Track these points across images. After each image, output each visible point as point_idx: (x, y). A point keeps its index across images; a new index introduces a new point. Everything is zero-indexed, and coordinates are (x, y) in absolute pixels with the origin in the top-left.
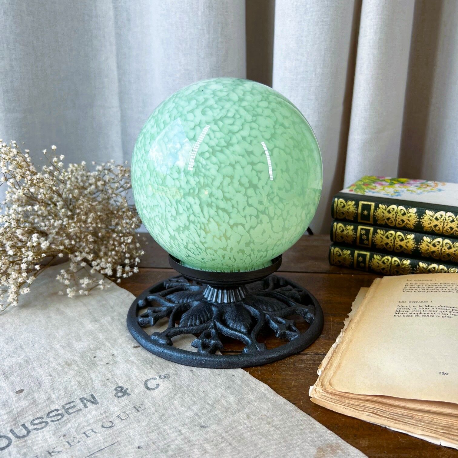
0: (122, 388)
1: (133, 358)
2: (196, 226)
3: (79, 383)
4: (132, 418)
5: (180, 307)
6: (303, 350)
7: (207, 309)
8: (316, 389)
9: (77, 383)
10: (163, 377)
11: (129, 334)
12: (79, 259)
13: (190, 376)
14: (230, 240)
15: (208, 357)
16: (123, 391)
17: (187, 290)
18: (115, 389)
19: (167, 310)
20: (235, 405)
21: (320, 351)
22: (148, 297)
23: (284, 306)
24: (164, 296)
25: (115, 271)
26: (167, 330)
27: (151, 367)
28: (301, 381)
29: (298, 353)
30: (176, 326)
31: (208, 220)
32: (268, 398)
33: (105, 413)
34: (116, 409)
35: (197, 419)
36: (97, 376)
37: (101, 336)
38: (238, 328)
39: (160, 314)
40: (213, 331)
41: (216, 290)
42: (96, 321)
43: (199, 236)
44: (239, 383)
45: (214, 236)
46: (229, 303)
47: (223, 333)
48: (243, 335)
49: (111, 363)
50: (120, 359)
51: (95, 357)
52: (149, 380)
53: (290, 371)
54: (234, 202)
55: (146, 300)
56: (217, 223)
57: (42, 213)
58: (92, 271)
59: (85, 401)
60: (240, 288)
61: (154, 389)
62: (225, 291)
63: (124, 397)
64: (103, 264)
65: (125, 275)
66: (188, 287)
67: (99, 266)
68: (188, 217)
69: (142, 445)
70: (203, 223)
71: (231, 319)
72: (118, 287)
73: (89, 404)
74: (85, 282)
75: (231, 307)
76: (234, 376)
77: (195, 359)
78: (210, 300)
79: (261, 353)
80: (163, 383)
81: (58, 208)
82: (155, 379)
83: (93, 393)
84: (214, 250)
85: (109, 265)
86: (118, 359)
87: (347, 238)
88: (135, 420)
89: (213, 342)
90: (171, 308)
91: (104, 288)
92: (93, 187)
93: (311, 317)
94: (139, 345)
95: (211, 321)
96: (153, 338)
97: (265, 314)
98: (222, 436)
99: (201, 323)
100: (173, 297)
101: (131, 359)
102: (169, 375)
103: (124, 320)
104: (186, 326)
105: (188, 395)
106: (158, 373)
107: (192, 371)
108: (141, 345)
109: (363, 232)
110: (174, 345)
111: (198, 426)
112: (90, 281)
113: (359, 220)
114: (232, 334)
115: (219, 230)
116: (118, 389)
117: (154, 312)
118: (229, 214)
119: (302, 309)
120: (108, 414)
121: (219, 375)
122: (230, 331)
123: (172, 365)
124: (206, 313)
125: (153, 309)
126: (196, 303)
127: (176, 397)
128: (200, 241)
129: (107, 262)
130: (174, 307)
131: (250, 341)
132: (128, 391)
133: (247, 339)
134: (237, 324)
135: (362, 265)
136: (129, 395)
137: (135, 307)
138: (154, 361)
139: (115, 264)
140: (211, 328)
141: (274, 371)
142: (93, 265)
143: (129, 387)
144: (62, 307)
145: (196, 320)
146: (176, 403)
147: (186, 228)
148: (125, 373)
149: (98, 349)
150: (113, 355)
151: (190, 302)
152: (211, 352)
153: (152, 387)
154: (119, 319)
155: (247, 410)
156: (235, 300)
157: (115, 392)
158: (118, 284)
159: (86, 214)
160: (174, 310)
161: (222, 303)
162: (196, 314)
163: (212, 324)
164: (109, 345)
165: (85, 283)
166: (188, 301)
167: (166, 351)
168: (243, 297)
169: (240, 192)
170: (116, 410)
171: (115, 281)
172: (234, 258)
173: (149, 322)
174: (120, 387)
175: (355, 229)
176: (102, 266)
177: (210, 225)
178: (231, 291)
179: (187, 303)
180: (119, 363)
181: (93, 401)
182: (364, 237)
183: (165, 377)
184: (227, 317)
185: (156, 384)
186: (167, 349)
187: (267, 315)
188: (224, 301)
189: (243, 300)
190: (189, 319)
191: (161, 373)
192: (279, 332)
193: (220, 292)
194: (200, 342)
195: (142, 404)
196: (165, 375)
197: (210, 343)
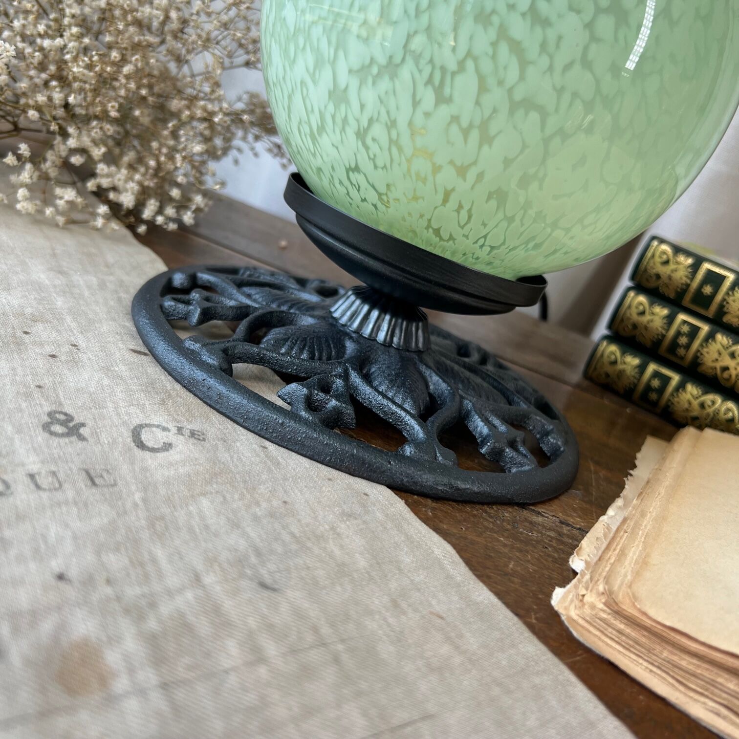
0: (69, 418)
1: (122, 369)
2: (420, 71)
4: (70, 494)
5: (271, 313)
6: (533, 504)
7: (333, 339)
8: (583, 596)
10: (187, 433)
13: (258, 455)
14: (490, 146)
15: (315, 430)
16: (71, 425)
18: (50, 414)
19: (238, 308)
20: (362, 563)
21: (572, 520)
22: (200, 275)
23: (500, 398)
25: (141, 203)
26: (228, 341)
27: (163, 402)
28: (531, 568)
29: (523, 506)
31: (461, 65)
32: (449, 577)
34: (33, 458)
35: (253, 560)
36: (14, 369)
37: (60, 302)
38: (398, 400)
39: (219, 308)
40: (339, 383)
41: (366, 308)
42: (61, 273)
43: (416, 103)
44: (380, 516)
45: (455, 119)
46: (387, 344)
47: (359, 398)
48: (408, 418)
49: (62, 358)
50: (89, 359)
51: (26, 333)
52: (147, 425)
53: (503, 536)
54: (551, 34)
55: (193, 278)
56: (482, 79)
58: (91, 184)
60: (420, 324)
61: (153, 450)
62: (388, 317)
63: (67, 440)
65: (160, 220)
66: (294, 291)
67: (110, 180)
68: (409, 37)
69: (73, 573)
70: (443, 69)
71: (385, 377)
72: (134, 241)
75: (390, 357)
76: (366, 494)
77: (282, 424)
78: (345, 325)
79: (443, 470)
80: (183, 447)
82: (165, 429)
84: (434, 164)
86: (84, 357)
87: (644, 332)
88: (76, 503)
89: (333, 403)
90: (248, 307)
91: (104, 225)
92: (158, 14)
93: (556, 443)
94: (146, 350)
95: (340, 363)
96: (188, 344)
97: (462, 397)
98: (315, 630)
99: (312, 359)
100: (258, 293)
101: (117, 369)
102: (203, 434)
103: (128, 298)
105: (242, 494)
106: (175, 420)
107: (265, 448)
108: (149, 353)
109: (685, 329)
111: (251, 579)
112: (79, 200)
113: (687, 301)
114: (381, 407)
115: (477, 103)
116: (57, 416)
117: (206, 299)
118: (524, 64)
119: (540, 421)
121: (330, 480)
122: (380, 397)
123: (215, 417)
124: (329, 346)
126: (309, 321)
127: (209, 488)
128: (410, 124)
129: (131, 179)
130: (255, 309)
131: (421, 435)
132: (82, 431)
133: (417, 427)
134: (397, 392)
135: (654, 396)
136: (82, 438)
137: (164, 281)
138: (174, 394)
140: (335, 376)
141: (465, 520)
142: (98, 171)
143: (90, 423)
145: (301, 351)
146: (205, 502)
147: (391, 68)
148: (92, 390)
149: (42, 322)
150: (74, 345)
151: (295, 314)
152: (324, 421)
153: (150, 444)
154: (116, 292)
155: (393, 585)
156: (402, 343)
157: (46, 419)
158: (137, 236)
160: (253, 315)
161: (372, 338)
162: (305, 339)
163: (340, 370)
164: (73, 325)
165: (67, 197)
166: (292, 311)
167: (212, 382)
168: (420, 345)
169: (578, 12)
170: (31, 459)
171: (132, 228)
172: (469, 211)
173: (186, 317)
174: (66, 414)
175: (670, 319)
176: (116, 182)
177: (459, 79)
178: (400, 321)
179: (287, 313)
180: (83, 366)
182: (683, 340)
183: (193, 434)
184: (376, 370)
185: (163, 441)
186: (216, 378)
187: (466, 402)
188: (377, 336)
189: (419, 352)
190: (287, 341)
191: (185, 423)
192: (489, 444)
193: (375, 314)
194: (304, 393)
195: (110, 471)
196: (194, 430)
197: (327, 403)
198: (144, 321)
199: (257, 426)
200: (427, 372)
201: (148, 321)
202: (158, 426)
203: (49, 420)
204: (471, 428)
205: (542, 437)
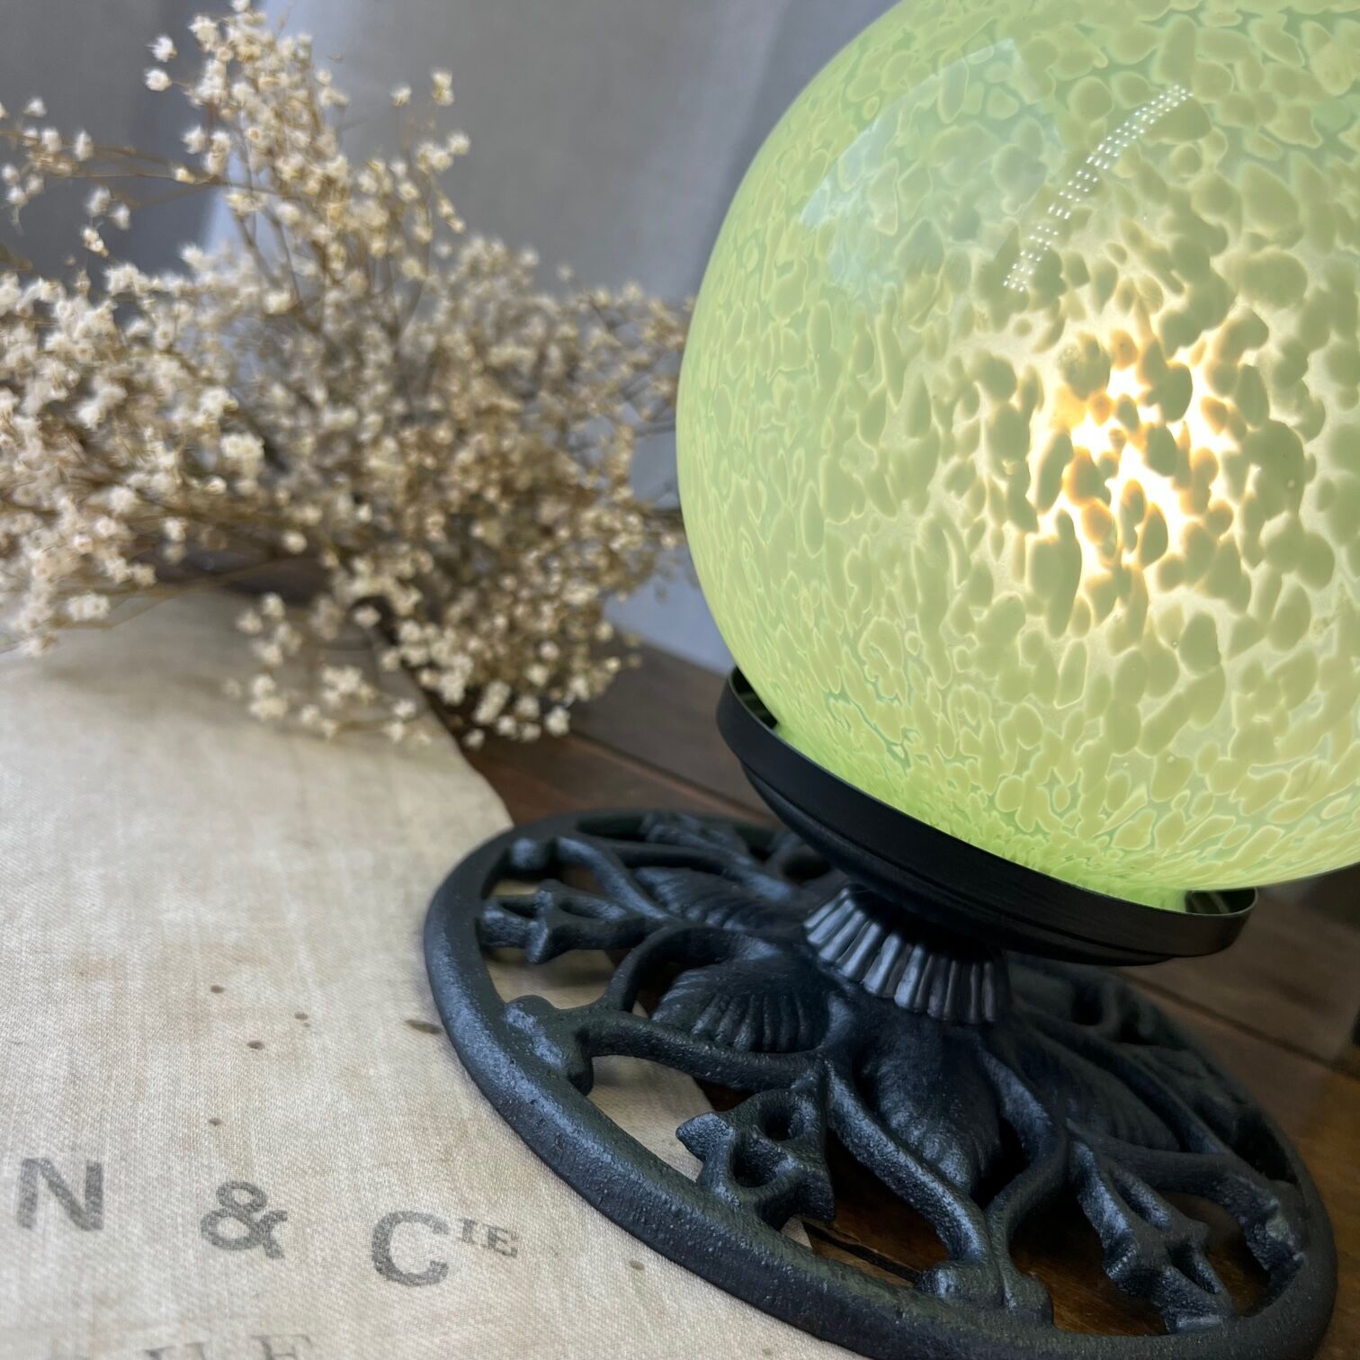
0: (259, 1199)
1: (381, 1073)
3: (74, 1078)
5: (686, 935)
7: (804, 996)
9: (63, 1072)
10: (480, 1235)
11: (414, 957)
12: (361, 587)
13: (620, 1292)
15: (744, 1232)
16: (258, 1216)
17: (736, 879)
18: (223, 1192)
19: (624, 925)
22: (564, 842)
23: (1163, 1134)
24: (633, 864)
25: (474, 694)
26: (590, 1008)
27: (446, 1158)
30: (638, 1010)
33: (101, 1301)
34: (167, 1307)
36: (176, 1081)
37: (293, 915)
38: (930, 1151)
39: (585, 926)
40: (807, 1110)
41: (874, 930)
42: (309, 843)
46: (916, 1013)
47: (849, 1142)
48: (948, 1199)
49: (273, 1049)
50: (324, 1049)
51: (216, 990)
52: (410, 1217)
55: (552, 851)
57: (301, 380)
58: (389, 659)
59: (42, 1185)
60: (987, 966)
61: (410, 1280)
62: (918, 953)
63: (243, 1256)
64: (442, 648)
65: (506, 725)
66: (744, 874)
67: (424, 650)
71: (907, 1093)
72: (457, 761)
73: (50, 1209)
74: (344, 682)
75: (920, 1038)
77: (678, 1214)
78: (830, 964)
80: (470, 1272)
81: (369, 373)
82: (440, 1228)
83: (106, 1159)
85: (463, 663)
86: (314, 1045)
89: (790, 1164)
90: (642, 920)
91: (406, 737)
92: (527, 355)
93: (1284, 1243)
94: (438, 1023)
96: (514, 1017)
97: (1073, 1137)
99: (757, 1047)
100: (666, 882)
101: (372, 1072)
102: (514, 1238)
103: (423, 891)
104: (685, 1028)
106: (463, 1202)
107: (637, 1266)
108: (443, 1026)
110: (598, 1097)
112: (366, 693)
114: (893, 1169)
116: (235, 1193)
117: (567, 907)
119: (1248, 1188)
120: (109, 1316)
122: (891, 1147)
123: (549, 1189)
124: (794, 1014)
125: (564, 892)
126: (759, 950)
129: (461, 648)
130: (657, 925)
131: (976, 1243)
132: (277, 1231)
133: (967, 1224)
134: (931, 1130)
136: (274, 1252)
137: (495, 857)
138: (473, 1130)
139: (488, 670)
140: (800, 1092)
142: (402, 637)
143: (295, 1212)
144: (206, 737)
145: (737, 1024)
148: (314, 1126)
149: (252, 962)
150: (301, 1017)
151: (733, 933)
152: (764, 1209)
153: (404, 1265)
154: (405, 880)
156: (946, 1010)
157: (213, 1204)
158: (465, 751)
159: (461, 434)
160: (653, 939)
161: (885, 998)
162: (747, 997)
163: (811, 1076)
164: (308, 967)
165: (343, 687)
166: (729, 926)
167: (548, 1107)
168: (989, 1013)
170: (163, 1310)
171: (459, 735)
173: (524, 941)
174: (253, 1190)
176: (434, 655)
178: (943, 961)
179: (718, 931)
180: (309, 1067)
181: (81, 1200)
183: (493, 1239)
184: (889, 1071)
185: (431, 1257)
186: (556, 1100)
187: (1082, 1149)
188: (894, 992)
189: (984, 1026)
190: (708, 1005)
191: (483, 1210)
192: (1125, 1259)
193: (892, 944)
194: (728, 1138)
195: (313, 1339)
196: (497, 1229)
197: (776, 1163)
198: (442, 959)
199: (628, 1214)
200: (1001, 1074)
201: (446, 959)
202: (426, 1219)
203: (219, 1207)
204: (1089, 1214)
205: (1251, 1226)
